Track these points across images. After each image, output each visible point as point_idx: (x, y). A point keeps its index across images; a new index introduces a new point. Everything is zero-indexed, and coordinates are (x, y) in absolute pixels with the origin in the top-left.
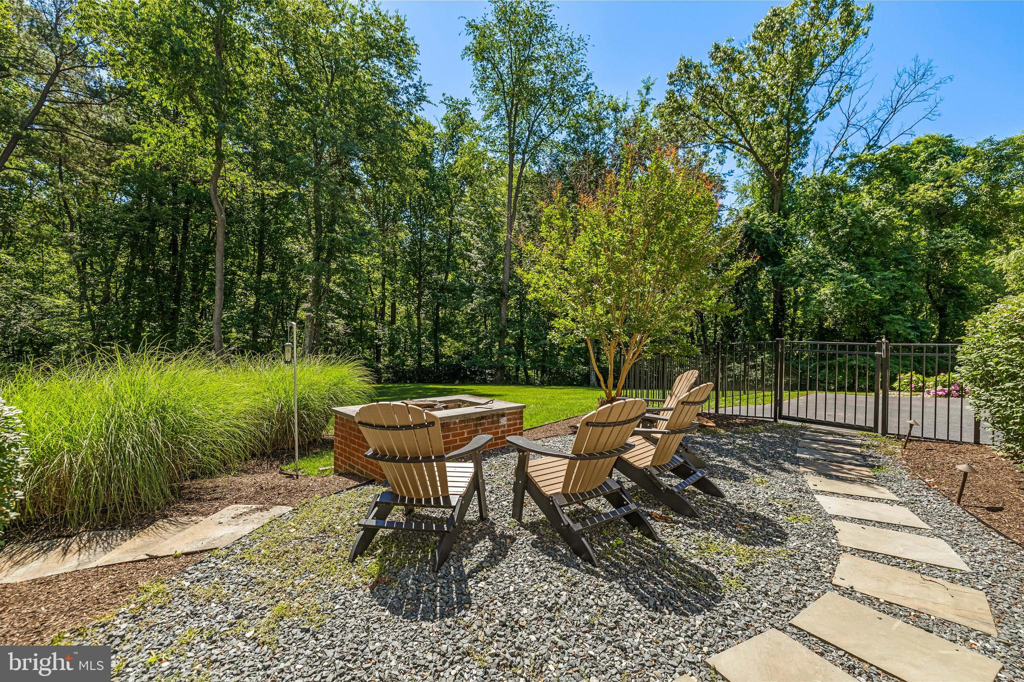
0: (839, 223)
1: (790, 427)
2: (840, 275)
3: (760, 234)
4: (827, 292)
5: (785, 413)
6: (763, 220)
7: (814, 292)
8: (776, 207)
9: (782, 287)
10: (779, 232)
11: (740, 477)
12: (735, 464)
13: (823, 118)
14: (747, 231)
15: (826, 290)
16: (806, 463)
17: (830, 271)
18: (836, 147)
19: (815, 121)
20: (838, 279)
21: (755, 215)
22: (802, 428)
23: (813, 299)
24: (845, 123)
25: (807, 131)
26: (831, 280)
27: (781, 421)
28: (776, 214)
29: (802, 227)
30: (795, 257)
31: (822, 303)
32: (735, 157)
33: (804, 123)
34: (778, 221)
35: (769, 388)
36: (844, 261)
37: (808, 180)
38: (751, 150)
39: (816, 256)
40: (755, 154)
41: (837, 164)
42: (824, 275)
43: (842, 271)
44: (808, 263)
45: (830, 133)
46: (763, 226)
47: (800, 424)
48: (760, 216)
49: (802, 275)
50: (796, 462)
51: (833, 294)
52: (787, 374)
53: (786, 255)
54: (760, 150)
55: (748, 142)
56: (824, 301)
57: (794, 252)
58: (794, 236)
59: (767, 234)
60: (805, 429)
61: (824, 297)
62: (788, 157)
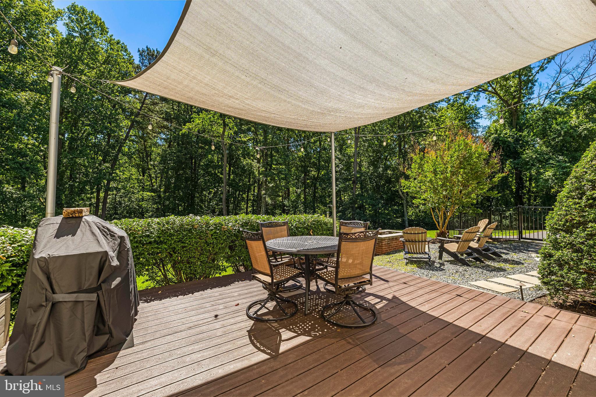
0: (555, 134)
1: (526, 242)
2: (558, 164)
3: (504, 142)
4: (550, 174)
5: (524, 236)
6: (506, 134)
7: (541, 174)
8: (514, 124)
9: (521, 172)
10: (517, 140)
11: (507, 254)
12: (505, 251)
13: (543, 70)
14: (496, 141)
15: (549, 173)
16: (532, 251)
17: (551, 162)
18: (553, 86)
19: (538, 72)
20: (557, 166)
21: (501, 131)
22: (532, 242)
23: (540, 178)
24: (559, 70)
25: (532, 80)
26: (553, 167)
27: (522, 240)
28: (514, 130)
29: (532, 137)
30: (528, 154)
31: (547, 180)
32: (486, 98)
33: (530, 76)
34: (516, 134)
35: (516, 229)
36: (560, 155)
37: (535, 105)
38: (496, 93)
39: (542, 154)
40: (498, 95)
41: (553, 97)
42: (547, 164)
43: (558, 162)
44: (536, 157)
45: (548, 77)
46: (506, 137)
47: (531, 241)
48: (504, 132)
49: (533, 165)
50: (529, 251)
51: (554, 175)
52: (524, 222)
53: (522, 153)
54: (502, 92)
55: (494, 89)
56: (548, 179)
57: (527, 151)
58: (527, 142)
59: (509, 142)
60: (533, 242)
61: (548, 177)
62: (520, 96)
